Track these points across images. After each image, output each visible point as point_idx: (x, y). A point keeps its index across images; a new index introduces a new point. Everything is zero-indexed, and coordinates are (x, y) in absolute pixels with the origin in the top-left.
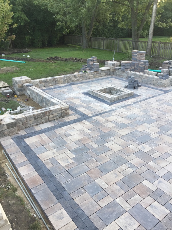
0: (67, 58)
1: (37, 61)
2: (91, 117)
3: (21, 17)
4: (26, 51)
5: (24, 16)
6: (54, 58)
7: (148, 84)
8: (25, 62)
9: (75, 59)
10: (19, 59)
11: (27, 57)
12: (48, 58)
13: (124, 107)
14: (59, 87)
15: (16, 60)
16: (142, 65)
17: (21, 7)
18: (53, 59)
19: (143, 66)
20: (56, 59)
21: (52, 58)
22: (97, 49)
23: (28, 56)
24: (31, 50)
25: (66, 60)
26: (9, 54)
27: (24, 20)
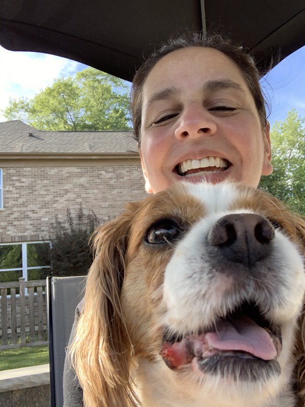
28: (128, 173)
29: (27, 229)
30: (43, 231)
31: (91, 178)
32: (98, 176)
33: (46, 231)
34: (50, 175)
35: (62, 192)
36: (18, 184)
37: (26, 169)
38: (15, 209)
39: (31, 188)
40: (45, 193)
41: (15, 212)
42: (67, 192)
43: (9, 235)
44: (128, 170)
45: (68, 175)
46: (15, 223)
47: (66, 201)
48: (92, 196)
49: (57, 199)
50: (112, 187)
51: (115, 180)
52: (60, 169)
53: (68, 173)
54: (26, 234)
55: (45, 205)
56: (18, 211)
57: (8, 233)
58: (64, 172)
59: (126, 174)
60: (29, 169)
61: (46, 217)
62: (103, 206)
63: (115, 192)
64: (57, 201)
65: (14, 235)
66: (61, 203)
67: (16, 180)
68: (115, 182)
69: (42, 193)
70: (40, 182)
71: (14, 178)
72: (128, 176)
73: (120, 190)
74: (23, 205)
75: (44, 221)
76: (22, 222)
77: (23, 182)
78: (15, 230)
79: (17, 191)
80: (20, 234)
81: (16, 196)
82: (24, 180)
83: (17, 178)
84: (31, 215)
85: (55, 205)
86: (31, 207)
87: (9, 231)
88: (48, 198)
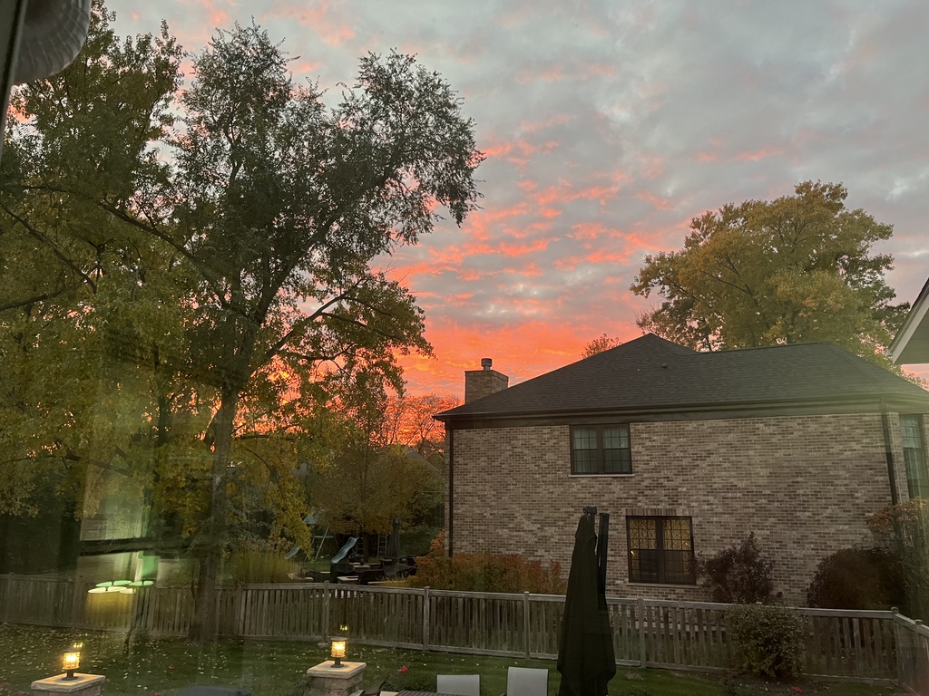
28: (801, 426)
29: (661, 501)
30: (681, 504)
31: (744, 435)
32: (754, 432)
33: (685, 505)
34: (687, 431)
35: (704, 454)
36: (648, 444)
37: (657, 424)
38: (646, 475)
39: (664, 448)
40: (682, 454)
41: (646, 478)
42: (709, 453)
43: (640, 507)
44: (800, 421)
45: (711, 430)
46: (646, 493)
47: (709, 465)
48: (745, 460)
49: (697, 462)
50: (777, 448)
51: (780, 437)
52: (701, 422)
53: (711, 427)
54: (660, 507)
55: (682, 471)
56: (650, 478)
57: (640, 504)
58: (706, 427)
59: (798, 427)
60: (661, 424)
61: (683, 487)
62: (762, 474)
63: (779, 454)
64: (698, 466)
65: (646, 507)
66: (703, 468)
67: (646, 438)
68: (779, 440)
69: (677, 455)
70: (675, 440)
71: (644, 436)
72: (799, 430)
73: (788, 452)
74: (655, 469)
75: (681, 492)
76: (655, 492)
77: (654, 441)
78: (647, 501)
79: (648, 452)
80: (654, 507)
81: (646, 458)
82: (655, 438)
83: (647, 436)
84: (666, 483)
85: (695, 471)
86: (665, 473)
87: (640, 502)
88: (685, 462)
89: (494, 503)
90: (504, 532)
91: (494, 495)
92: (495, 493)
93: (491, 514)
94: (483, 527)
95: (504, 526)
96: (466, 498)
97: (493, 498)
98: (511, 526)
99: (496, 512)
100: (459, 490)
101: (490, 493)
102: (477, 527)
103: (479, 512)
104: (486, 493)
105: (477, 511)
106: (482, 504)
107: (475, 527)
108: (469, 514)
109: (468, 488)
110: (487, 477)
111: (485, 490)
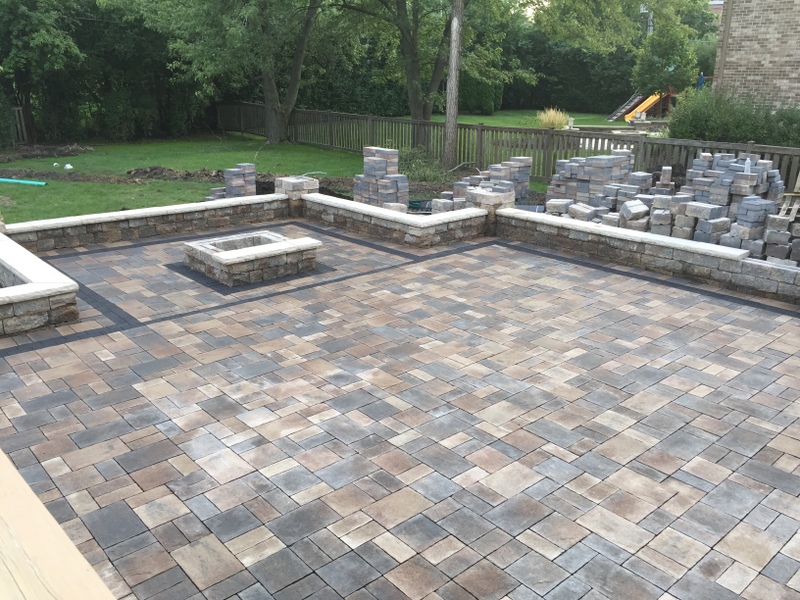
0: (191, 171)
1: (89, 180)
2: (144, 324)
3: (54, 46)
4: (73, 151)
5: (65, 42)
6: (148, 170)
7: (383, 239)
8: (44, 183)
9: (217, 175)
10: (29, 176)
11: (63, 166)
12: (129, 173)
13: (265, 297)
14: (106, 250)
15: (21, 178)
16: (385, 187)
17: (54, 14)
18: (146, 172)
19: (391, 191)
20: (155, 174)
21: (140, 173)
22: (313, 145)
23: (69, 166)
24: (91, 148)
25: (188, 176)
26: (9, 160)
27: (66, 53)
89: (776, 49)
90: (784, 84)
91: (778, 39)
92: (780, 36)
93: (771, 62)
94: (758, 78)
95: (783, 75)
96: (743, 44)
97: (777, 43)
98: (794, 75)
99: (776, 59)
100: (735, 34)
101: (772, 35)
102: (751, 78)
103: (756, 59)
104: (768, 36)
105: (754, 58)
106: (761, 50)
107: (749, 78)
108: (743, 62)
109: (749, 32)
110: (773, 16)
111: (768, 33)
